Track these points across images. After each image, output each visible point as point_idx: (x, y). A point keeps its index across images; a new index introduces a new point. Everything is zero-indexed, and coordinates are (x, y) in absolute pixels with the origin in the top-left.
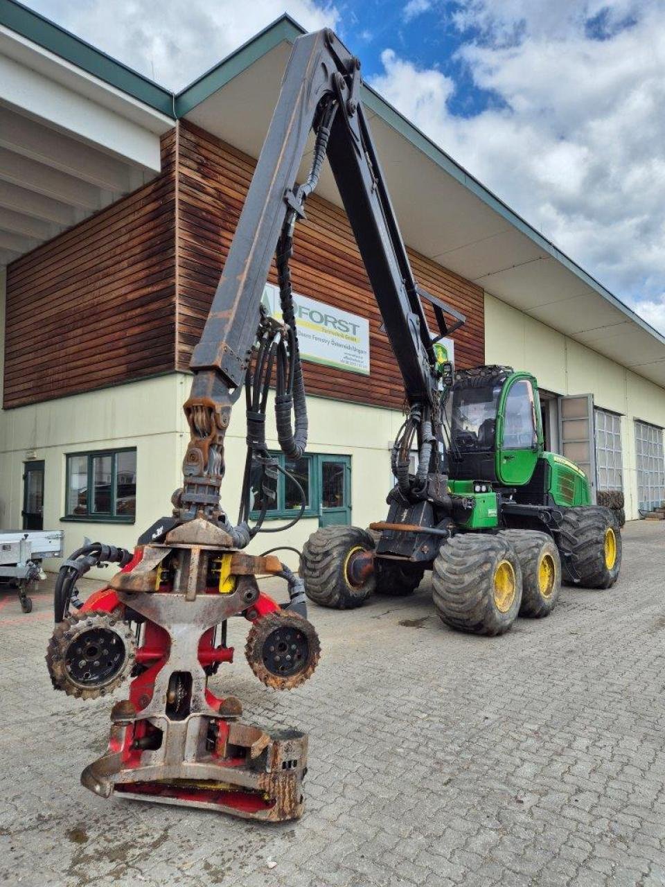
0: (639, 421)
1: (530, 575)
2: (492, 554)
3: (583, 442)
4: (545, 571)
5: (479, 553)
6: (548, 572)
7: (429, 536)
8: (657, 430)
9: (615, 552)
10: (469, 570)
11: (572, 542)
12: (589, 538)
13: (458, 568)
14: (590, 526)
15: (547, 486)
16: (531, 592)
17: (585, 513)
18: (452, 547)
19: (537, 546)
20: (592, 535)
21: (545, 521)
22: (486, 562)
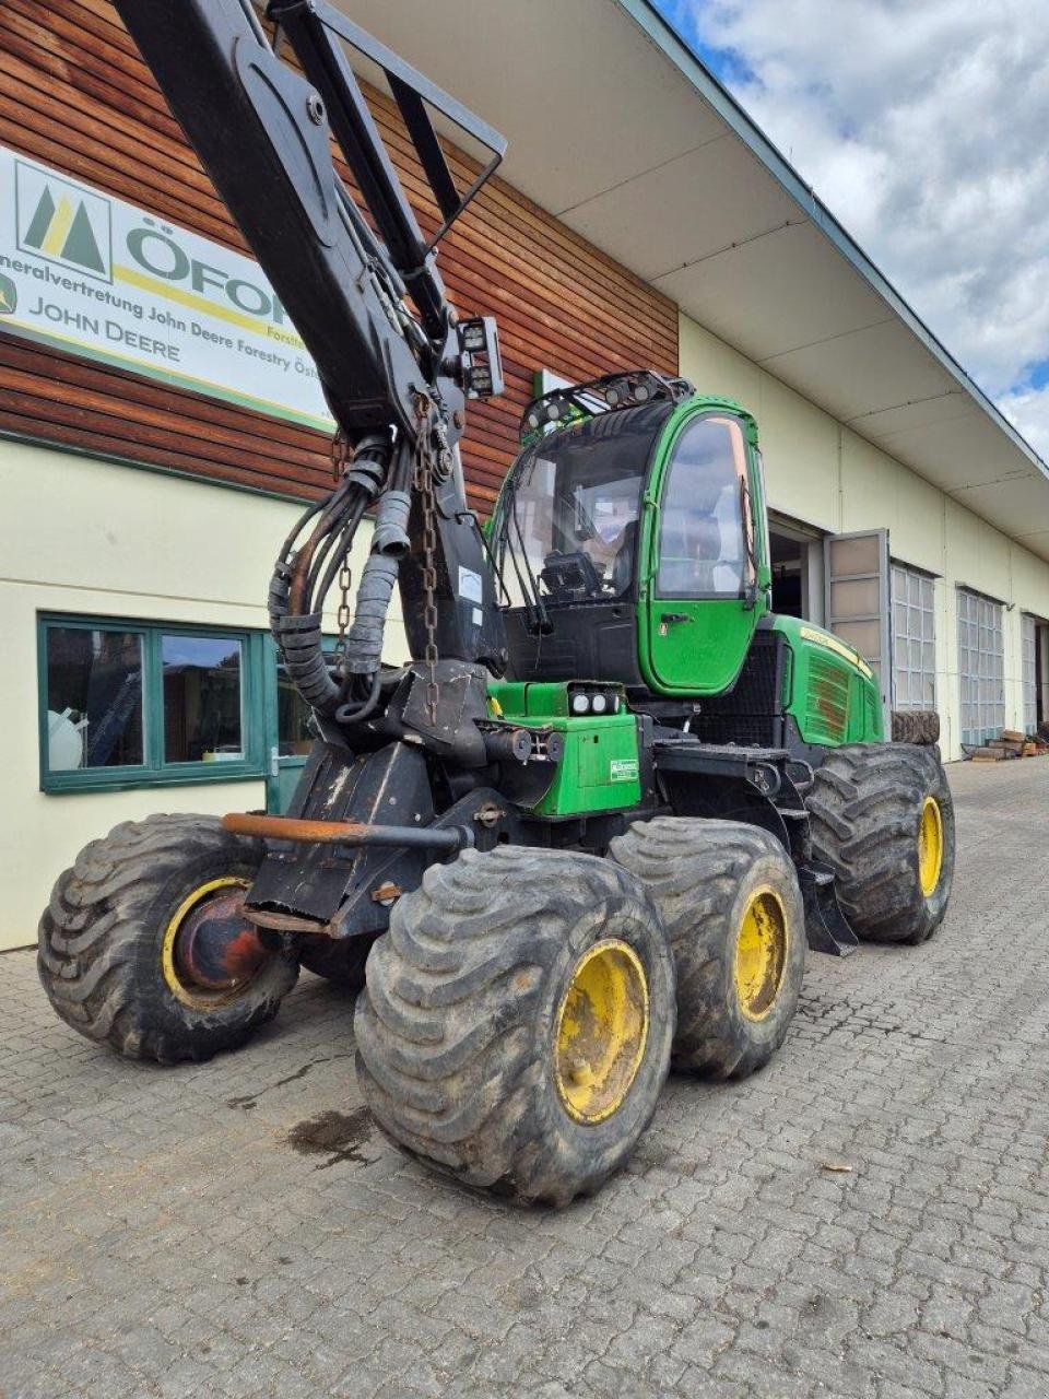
0: (964, 589)
1: (705, 964)
2: (550, 929)
3: (867, 620)
4: (760, 934)
5: (505, 927)
6: (768, 936)
7: (403, 851)
8: (994, 606)
9: (940, 851)
10: (459, 995)
11: (838, 833)
12: (880, 825)
13: (429, 983)
14: (882, 793)
15: (782, 700)
16: (707, 1017)
17: (872, 762)
18: (430, 899)
19: (733, 873)
20: (888, 817)
21: (765, 789)
22: (522, 964)
